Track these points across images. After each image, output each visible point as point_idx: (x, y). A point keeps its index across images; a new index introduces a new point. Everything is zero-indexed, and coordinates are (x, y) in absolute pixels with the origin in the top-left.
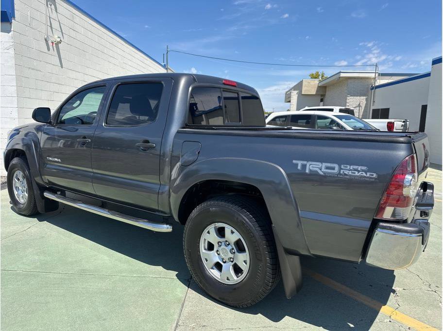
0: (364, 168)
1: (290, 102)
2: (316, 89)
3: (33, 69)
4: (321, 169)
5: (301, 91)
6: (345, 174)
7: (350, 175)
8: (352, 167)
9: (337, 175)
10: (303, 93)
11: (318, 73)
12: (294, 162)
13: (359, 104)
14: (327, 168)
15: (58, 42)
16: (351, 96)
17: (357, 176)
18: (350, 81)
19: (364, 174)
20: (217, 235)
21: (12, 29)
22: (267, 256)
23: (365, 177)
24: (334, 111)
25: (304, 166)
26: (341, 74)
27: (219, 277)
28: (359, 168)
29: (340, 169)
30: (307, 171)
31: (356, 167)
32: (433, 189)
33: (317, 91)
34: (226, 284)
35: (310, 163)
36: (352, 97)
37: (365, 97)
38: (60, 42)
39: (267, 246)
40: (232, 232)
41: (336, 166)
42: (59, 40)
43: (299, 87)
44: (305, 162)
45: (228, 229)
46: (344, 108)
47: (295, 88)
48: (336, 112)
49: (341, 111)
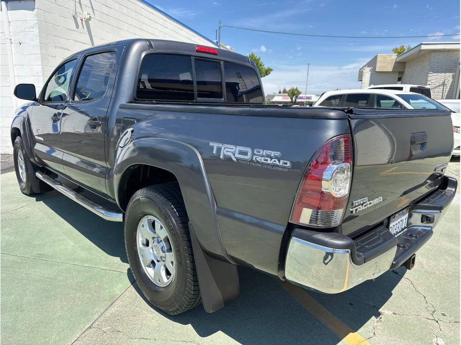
0: (278, 154)
1: (361, 81)
2: (393, 65)
3: (60, 48)
4: (234, 155)
5: (375, 68)
6: (258, 162)
7: (263, 164)
8: (265, 151)
9: (250, 162)
10: (377, 70)
11: (403, 47)
12: (211, 144)
13: (444, 82)
14: (241, 153)
15: (88, 19)
16: (434, 72)
17: (269, 165)
18: (433, 54)
19: (277, 163)
20: (150, 229)
21: (36, 7)
22: (188, 258)
23: (277, 166)
24: (404, 89)
25: (219, 150)
26: (422, 46)
27: (153, 277)
28: (273, 154)
29: (253, 154)
30: (222, 157)
31: (269, 152)
32: (456, 187)
33: (394, 68)
34: (157, 286)
35: (225, 145)
36: (435, 74)
37: (451, 74)
38: (90, 19)
39: (188, 247)
40: (162, 228)
41: (249, 150)
42: (88, 17)
43: (373, 63)
44: (220, 145)
45: (158, 224)
46: (416, 86)
47: (368, 65)
48: (405, 91)
49: (412, 90)
